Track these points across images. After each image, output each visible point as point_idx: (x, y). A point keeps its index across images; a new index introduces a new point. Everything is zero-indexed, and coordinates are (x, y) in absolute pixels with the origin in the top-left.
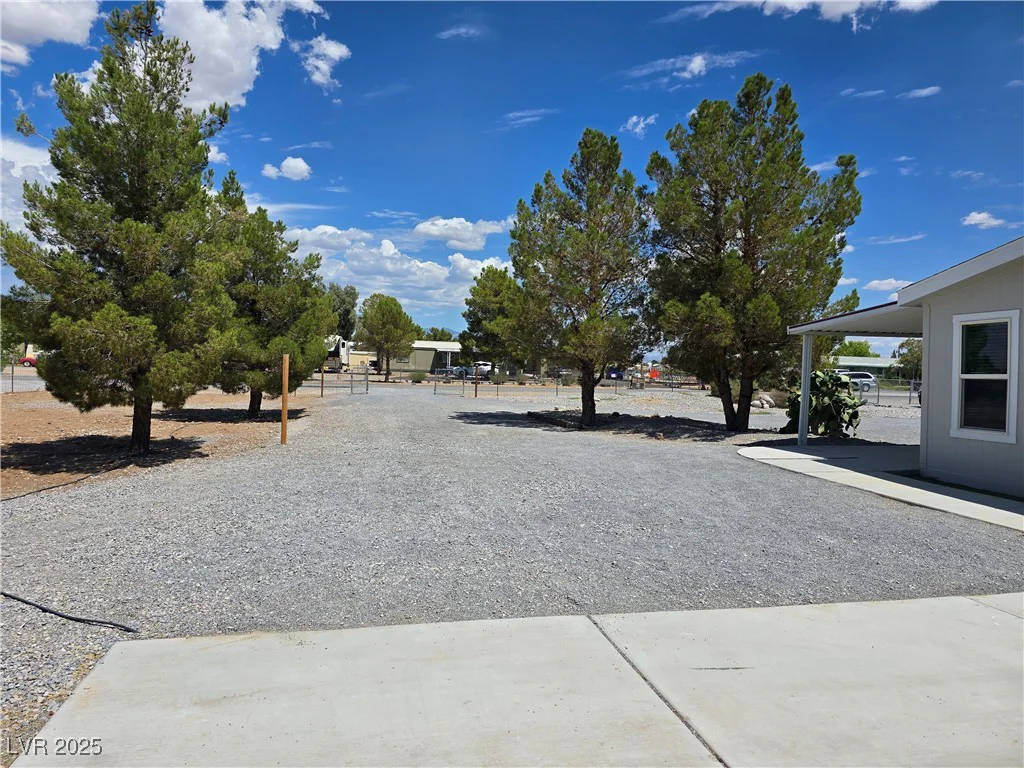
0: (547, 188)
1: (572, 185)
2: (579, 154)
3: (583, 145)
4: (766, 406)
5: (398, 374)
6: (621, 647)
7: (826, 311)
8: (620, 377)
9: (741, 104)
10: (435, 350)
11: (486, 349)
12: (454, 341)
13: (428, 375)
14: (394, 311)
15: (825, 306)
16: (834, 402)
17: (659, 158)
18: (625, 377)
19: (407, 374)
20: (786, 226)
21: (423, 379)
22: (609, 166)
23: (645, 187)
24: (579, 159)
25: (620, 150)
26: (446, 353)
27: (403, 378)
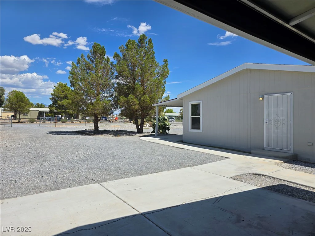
0: (82, 59)
1: (90, 59)
2: (92, 50)
3: (94, 47)
4: (148, 126)
5: (24, 120)
6: (108, 189)
7: (162, 100)
8: (106, 120)
9: (139, 42)
10: (39, 111)
11: (59, 110)
12: (46, 108)
13: (36, 120)
14: (22, 97)
15: (161, 99)
16: (164, 124)
17: (117, 54)
18: (108, 120)
19: (27, 120)
20: (151, 77)
21: (34, 121)
22: (102, 55)
23: (113, 62)
24: (92, 51)
25: (105, 50)
26: (43, 112)
27: (26, 121)
